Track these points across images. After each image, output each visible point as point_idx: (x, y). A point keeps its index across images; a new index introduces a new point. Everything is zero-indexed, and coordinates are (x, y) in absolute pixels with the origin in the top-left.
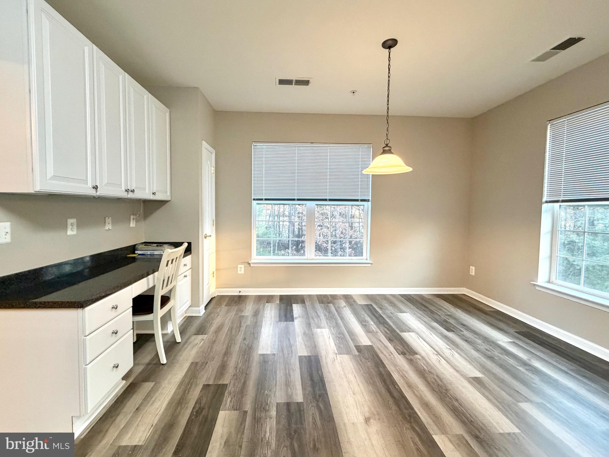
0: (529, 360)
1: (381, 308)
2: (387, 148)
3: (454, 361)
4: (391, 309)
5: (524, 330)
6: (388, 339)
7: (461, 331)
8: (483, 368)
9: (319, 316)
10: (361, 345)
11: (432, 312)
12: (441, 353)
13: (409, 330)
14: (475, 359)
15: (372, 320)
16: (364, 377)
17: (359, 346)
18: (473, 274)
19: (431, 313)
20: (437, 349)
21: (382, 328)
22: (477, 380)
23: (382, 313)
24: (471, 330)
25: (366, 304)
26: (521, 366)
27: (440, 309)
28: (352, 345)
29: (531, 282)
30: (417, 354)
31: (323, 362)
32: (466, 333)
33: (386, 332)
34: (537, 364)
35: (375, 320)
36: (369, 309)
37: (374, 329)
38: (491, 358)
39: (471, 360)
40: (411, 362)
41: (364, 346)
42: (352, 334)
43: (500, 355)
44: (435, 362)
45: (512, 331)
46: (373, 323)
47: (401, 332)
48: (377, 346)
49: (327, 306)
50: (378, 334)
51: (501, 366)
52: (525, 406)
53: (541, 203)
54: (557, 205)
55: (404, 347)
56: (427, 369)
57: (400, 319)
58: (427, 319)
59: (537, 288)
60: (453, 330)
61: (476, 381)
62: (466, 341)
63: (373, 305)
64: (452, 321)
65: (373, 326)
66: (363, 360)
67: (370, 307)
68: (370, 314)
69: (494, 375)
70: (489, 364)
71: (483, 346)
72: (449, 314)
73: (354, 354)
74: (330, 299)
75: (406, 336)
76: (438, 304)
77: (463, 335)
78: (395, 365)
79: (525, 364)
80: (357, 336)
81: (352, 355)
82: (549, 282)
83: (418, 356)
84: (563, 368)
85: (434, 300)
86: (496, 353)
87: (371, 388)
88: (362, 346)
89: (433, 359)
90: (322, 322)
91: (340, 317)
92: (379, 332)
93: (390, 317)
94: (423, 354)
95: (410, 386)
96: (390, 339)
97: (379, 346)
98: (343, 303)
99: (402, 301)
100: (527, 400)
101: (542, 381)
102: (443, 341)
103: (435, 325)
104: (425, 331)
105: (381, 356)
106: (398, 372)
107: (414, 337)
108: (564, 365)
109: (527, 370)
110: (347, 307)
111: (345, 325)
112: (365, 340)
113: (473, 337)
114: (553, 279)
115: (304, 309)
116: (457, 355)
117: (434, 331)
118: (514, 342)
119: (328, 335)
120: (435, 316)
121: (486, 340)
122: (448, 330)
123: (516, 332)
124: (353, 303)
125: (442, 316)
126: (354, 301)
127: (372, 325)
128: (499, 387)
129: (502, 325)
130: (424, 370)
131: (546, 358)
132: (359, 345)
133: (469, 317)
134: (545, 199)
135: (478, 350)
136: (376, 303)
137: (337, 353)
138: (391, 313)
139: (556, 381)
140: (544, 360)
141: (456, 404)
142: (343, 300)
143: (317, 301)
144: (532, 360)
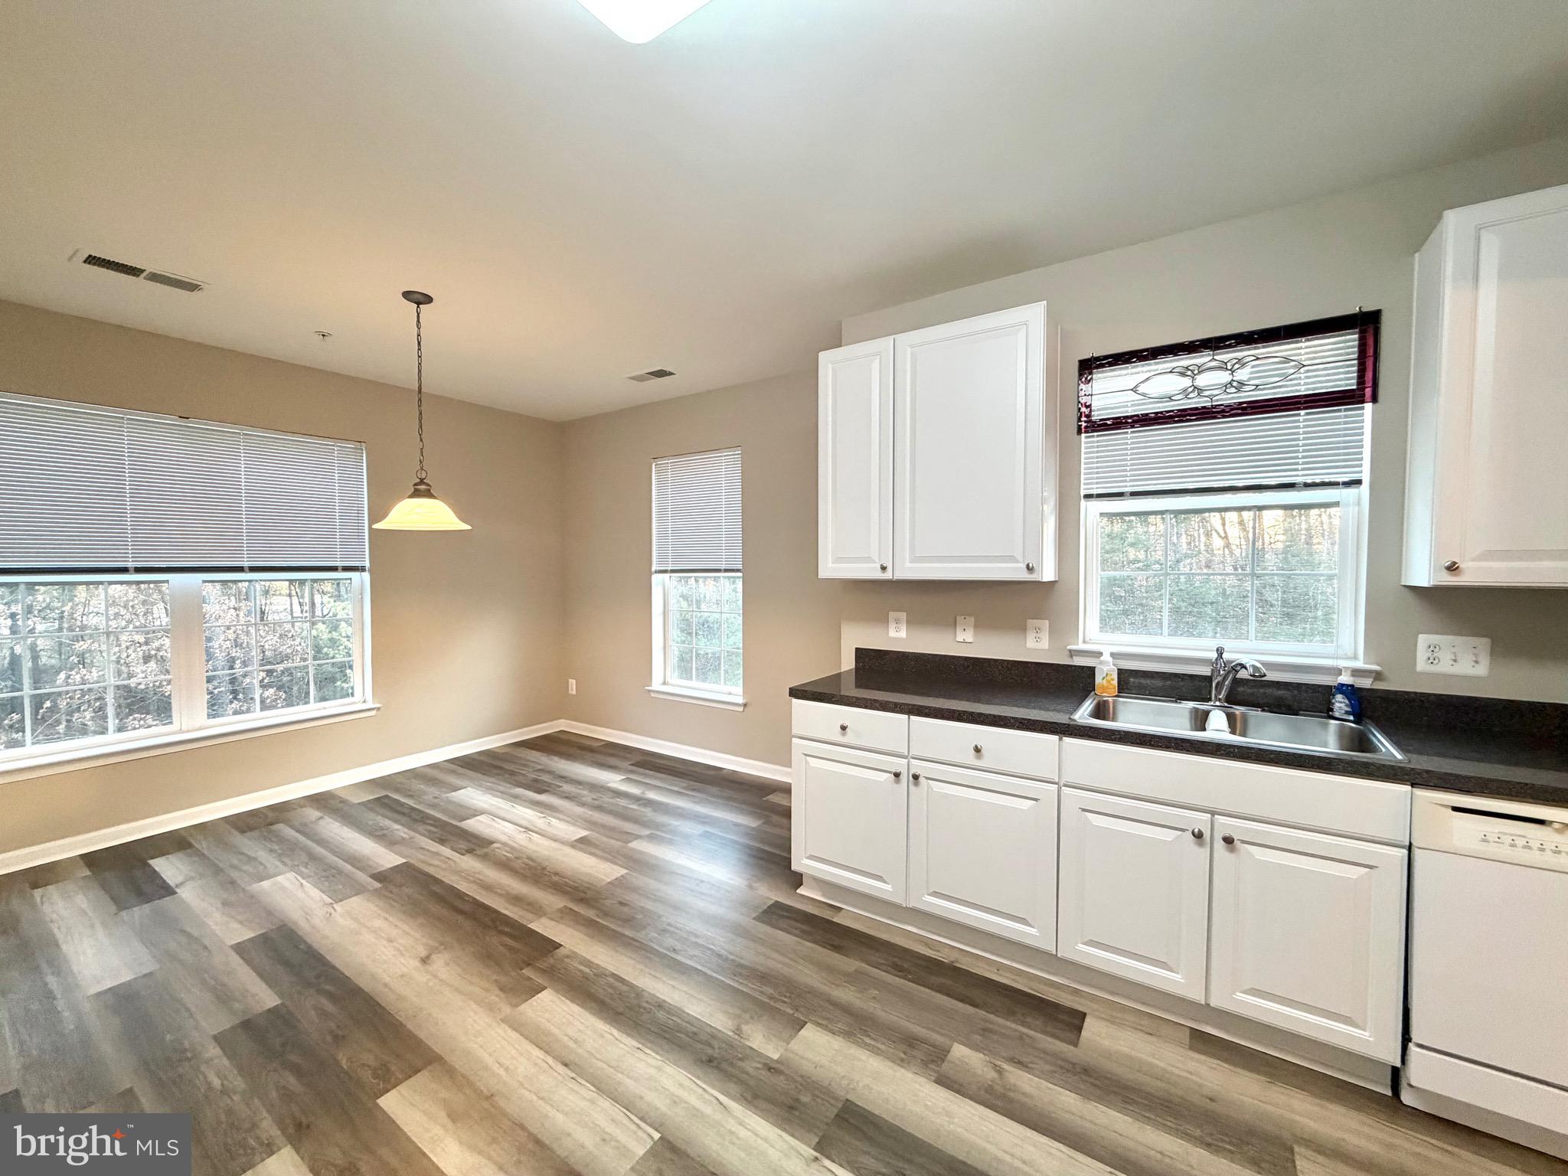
0: (643, 793)
1: (411, 796)
2: (422, 487)
3: (550, 830)
4: (432, 791)
5: (639, 758)
6: (437, 840)
7: (560, 787)
8: (591, 824)
9: (251, 859)
10: (382, 869)
11: (512, 773)
12: (531, 827)
13: (476, 813)
14: (579, 816)
15: (396, 821)
16: (404, 912)
17: (380, 873)
18: (574, 692)
19: (511, 775)
20: (524, 823)
21: (421, 828)
22: (583, 841)
23: (415, 803)
24: (573, 780)
25: (372, 797)
26: (633, 804)
27: (525, 765)
28: (363, 877)
29: (647, 688)
30: (492, 843)
31: (304, 927)
32: (567, 788)
33: (429, 831)
34: (652, 795)
35: (404, 819)
36: (384, 804)
37: (404, 836)
38: (599, 808)
39: (573, 820)
40: (485, 858)
41: (391, 869)
42: (354, 860)
43: (610, 800)
44: (523, 843)
45: (626, 765)
46: (399, 827)
47: (460, 821)
48: (418, 859)
49: (270, 832)
50: (415, 840)
51: (610, 812)
52: (635, 845)
53: (651, 574)
54: (667, 576)
55: (469, 841)
56: (511, 855)
57: (454, 803)
58: (504, 787)
59: (652, 695)
60: (548, 789)
61: (582, 843)
62: (567, 797)
63: (390, 795)
64: (546, 778)
65: (400, 830)
66: (395, 890)
67: (386, 801)
68: (389, 814)
69: (603, 826)
70: (597, 816)
71: (587, 796)
72: (540, 767)
73: (371, 889)
74: (271, 815)
75: (473, 824)
76: (520, 758)
77: (563, 792)
78: (458, 872)
79: (637, 799)
80: (368, 859)
81: (369, 891)
82: (664, 683)
83: (495, 845)
84: (676, 789)
85: (515, 754)
86: (606, 799)
87: (421, 920)
88: (386, 871)
89: (520, 839)
90: (268, 865)
91: (314, 841)
92: (417, 835)
93: (433, 806)
94: (504, 838)
95: (488, 888)
96: (442, 840)
97: (422, 857)
98: (312, 814)
99: (453, 772)
100: (638, 837)
101: (655, 811)
102: (533, 809)
103: (519, 791)
104: (503, 806)
105: (431, 871)
106: (466, 879)
107: (485, 821)
108: (677, 785)
109: (639, 805)
110: (325, 817)
111: (334, 853)
112: (388, 859)
113: (574, 789)
114: (668, 679)
115: (196, 859)
116: (554, 821)
117: (518, 801)
118: (628, 778)
119: (297, 882)
120: (520, 778)
121: (595, 787)
122: (540, 791)
123: (630, 765)
124: (341, 805)
125: (529, 775)
126: (341, 802)
127: (397, 830)
128: (607, 837)
129: (613, 761)
130: (508, 859)
131: (658, 783)
132: (379, 870)
133: (569, 763)
134: (653, 569)
135: (583, 805)
136: (397, 790)
137: (333, 902)
138: (436, 798)
139: (667, 805)
140: (659, 787)
141: (556, 878)
142: (311, 807)
143: (233, 830)
144: (646, 792)
